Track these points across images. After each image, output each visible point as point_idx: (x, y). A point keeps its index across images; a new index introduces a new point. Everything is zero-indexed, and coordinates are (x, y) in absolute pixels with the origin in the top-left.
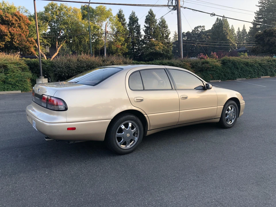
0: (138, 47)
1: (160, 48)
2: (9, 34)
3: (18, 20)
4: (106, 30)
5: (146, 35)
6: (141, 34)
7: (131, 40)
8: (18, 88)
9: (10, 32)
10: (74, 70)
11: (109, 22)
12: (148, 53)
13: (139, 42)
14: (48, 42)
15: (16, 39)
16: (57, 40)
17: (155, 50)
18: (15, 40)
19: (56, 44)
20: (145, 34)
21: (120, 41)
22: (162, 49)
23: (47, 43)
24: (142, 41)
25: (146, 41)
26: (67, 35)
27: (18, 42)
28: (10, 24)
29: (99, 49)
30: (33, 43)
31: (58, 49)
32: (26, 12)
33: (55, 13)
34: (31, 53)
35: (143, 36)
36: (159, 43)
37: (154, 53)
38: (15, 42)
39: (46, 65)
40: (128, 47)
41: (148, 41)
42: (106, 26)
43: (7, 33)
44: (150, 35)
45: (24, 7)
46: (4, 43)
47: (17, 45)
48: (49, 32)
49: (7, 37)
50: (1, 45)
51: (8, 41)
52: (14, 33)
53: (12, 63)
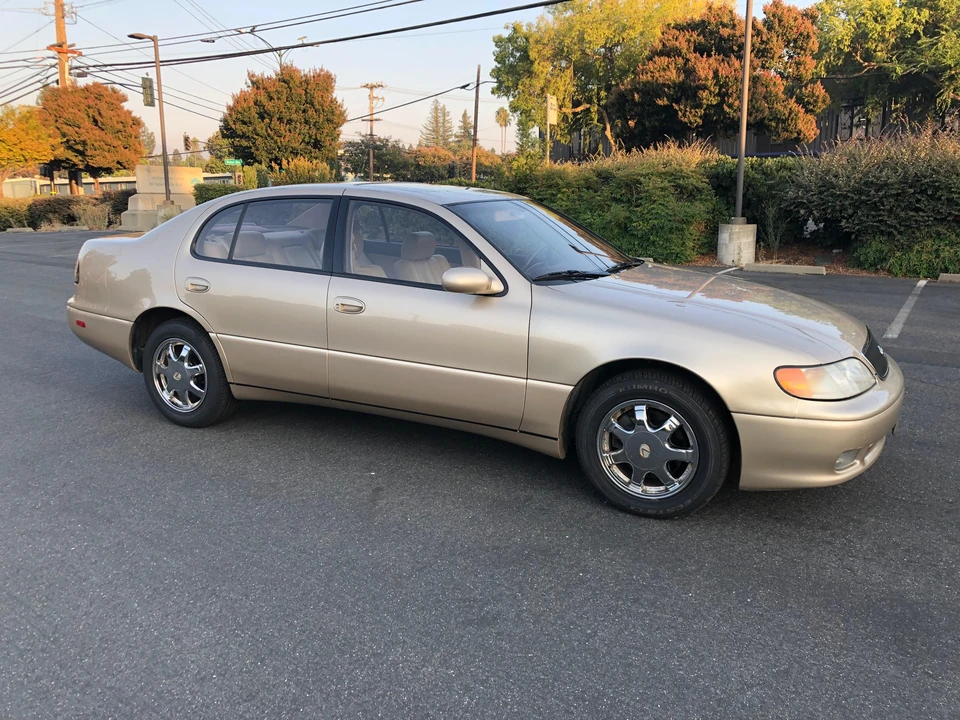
2: (711, 82)
8: (653, 248)
9: (716, 76)
10: (846, 197)
18: (731, 100)
27: (737, 104)
28: (735, 48)
30: (815, 101)
34: (796, 135)
38: (730, 106)
39: (772, 179)
43: (706, 79)
46: (700, 112)
49: (704, 94)
50: (692, 117)
51: (712, 105)
52: (727, 77)
53: (664, 173)
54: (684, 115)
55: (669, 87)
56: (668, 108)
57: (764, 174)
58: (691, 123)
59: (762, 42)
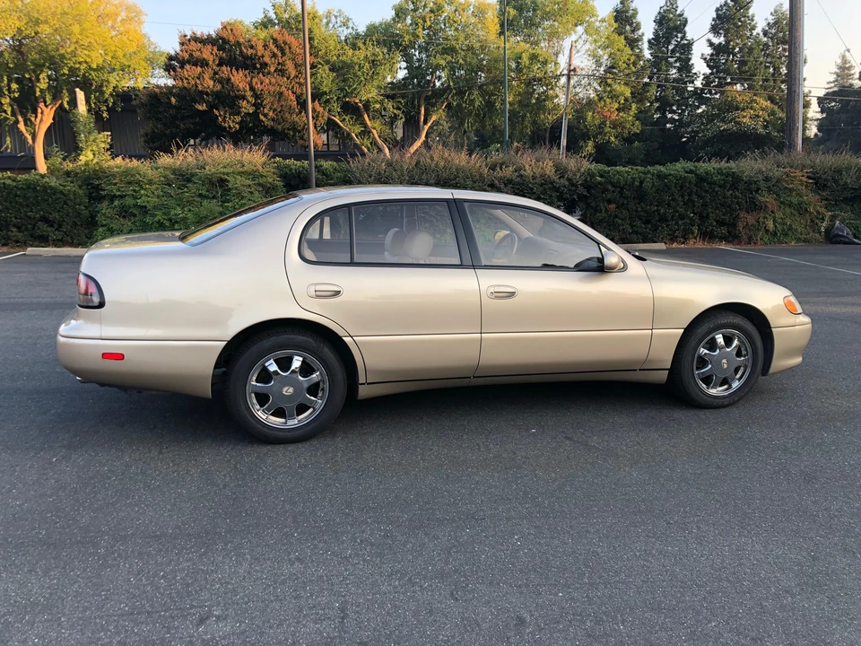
0: (680, 115)
1: (758, 116)
2: (249, 94)
3: (280, 55)
4: (570, 65)
5: (711, 74)
6: (694, 71)
7: (653, 92)
9: (252, 89)
11: (584, 36)
12: (709, 134)
13: (683, 98)
14: (398, 108)
15: (268, 107)
16: (422, 102)
17: (738, 123)
18: (266, 111)
19: (419, 113)
20: (708, 71)
21: (614, 96)
22: (765, 121)
23: (395, 111)
24: (698, 94)
25: (711, 93)
26: (451, 84)
27: (271, 114)
28: (258, 66)
29: (544, 125)
31: (423, 129)
32: (345, 24)
33: (421, 21)
35: (702, 77)
36: (755, 98)
37: (731, 134)
38: (265, 115)
40: (642, 116)
41: (716, 94)
42: (574, 52)
43: (245, 91)
44: (727, 72)
45: (340, 11)
46: (238, 119)
47: (270, 123)
48: (403, 79)
49: (244, 103)
50: (232, 123)
51: (248, 114)
52: (262, 90)
53: (243, 173)
54: (224, 121)
55: (207, 94)
56: (209, 112)
57: (323, 174)
58: (230, 127)
59: (279, 64)
